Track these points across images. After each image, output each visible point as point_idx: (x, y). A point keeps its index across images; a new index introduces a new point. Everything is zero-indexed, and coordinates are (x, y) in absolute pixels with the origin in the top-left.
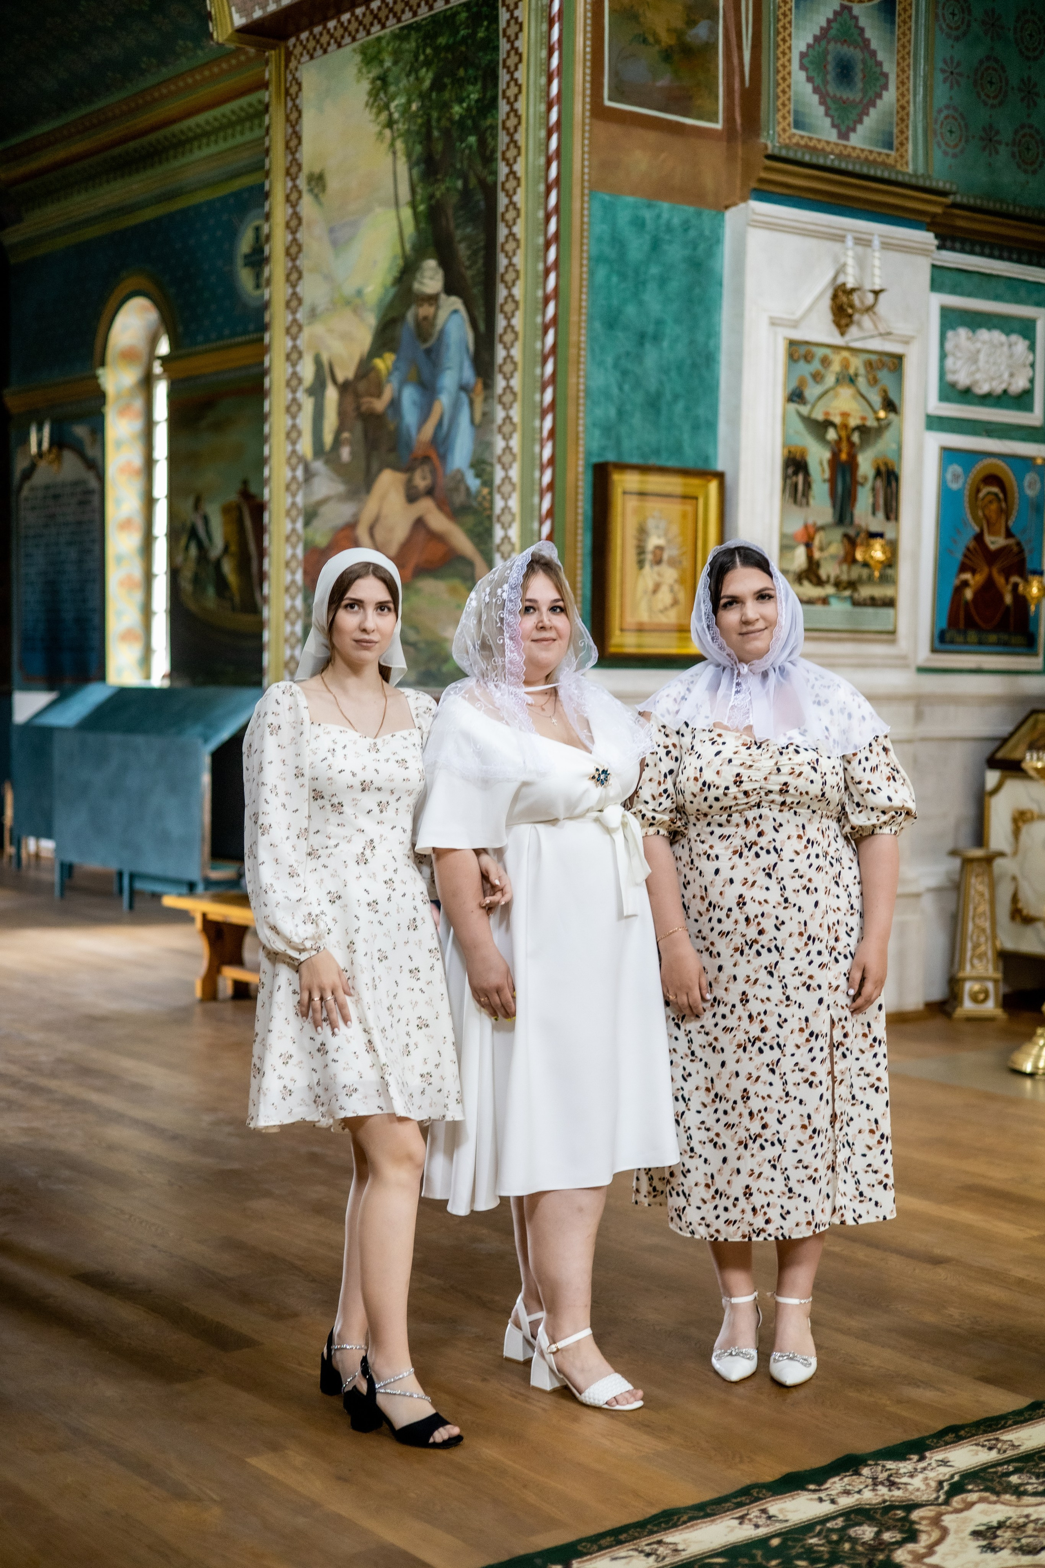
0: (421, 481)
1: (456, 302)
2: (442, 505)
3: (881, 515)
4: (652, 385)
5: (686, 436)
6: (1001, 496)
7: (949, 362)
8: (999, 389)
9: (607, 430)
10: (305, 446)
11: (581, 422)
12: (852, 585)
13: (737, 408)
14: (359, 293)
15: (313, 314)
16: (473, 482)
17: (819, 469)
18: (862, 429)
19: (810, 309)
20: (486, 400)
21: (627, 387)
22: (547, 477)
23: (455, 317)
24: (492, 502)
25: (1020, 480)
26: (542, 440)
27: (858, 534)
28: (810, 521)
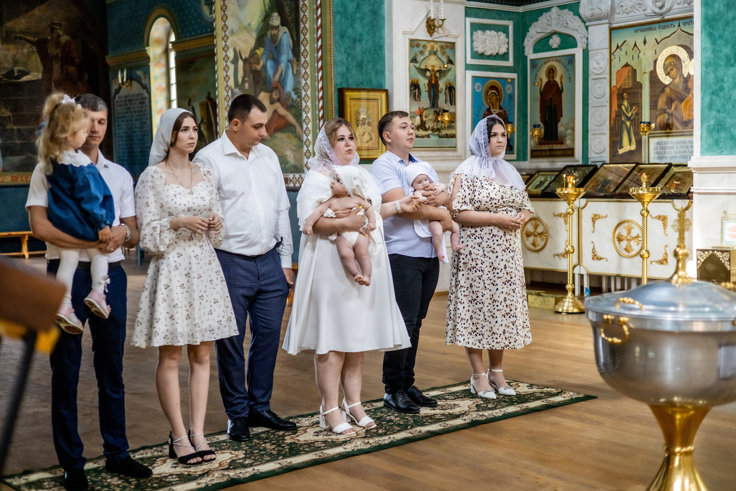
0: (275, 96)
1: (285, 29)
2: (283, 105)
3: (449, 103)
4: (359, 58)
5: (373, 77)
6: (497, 94)
7: (475, 44)
8: (495, 53)
9: (343, 75)
10: (231, 83)
11: (333, 73)
12: (438, 130)
13: (392, 65)
14: (249, 25)
15: (232, 32)
16: (294, 97)
17: (424, 86)
18: (439, 71)
19: (418, 27)
20: (297, 66)
21: (349, 59)
22: (321, 94)
23: (285, 34)
24: (301, 103)
25: (504, 87)
26: (318, 80)
27: (440, 111)
28: (421, 107)
